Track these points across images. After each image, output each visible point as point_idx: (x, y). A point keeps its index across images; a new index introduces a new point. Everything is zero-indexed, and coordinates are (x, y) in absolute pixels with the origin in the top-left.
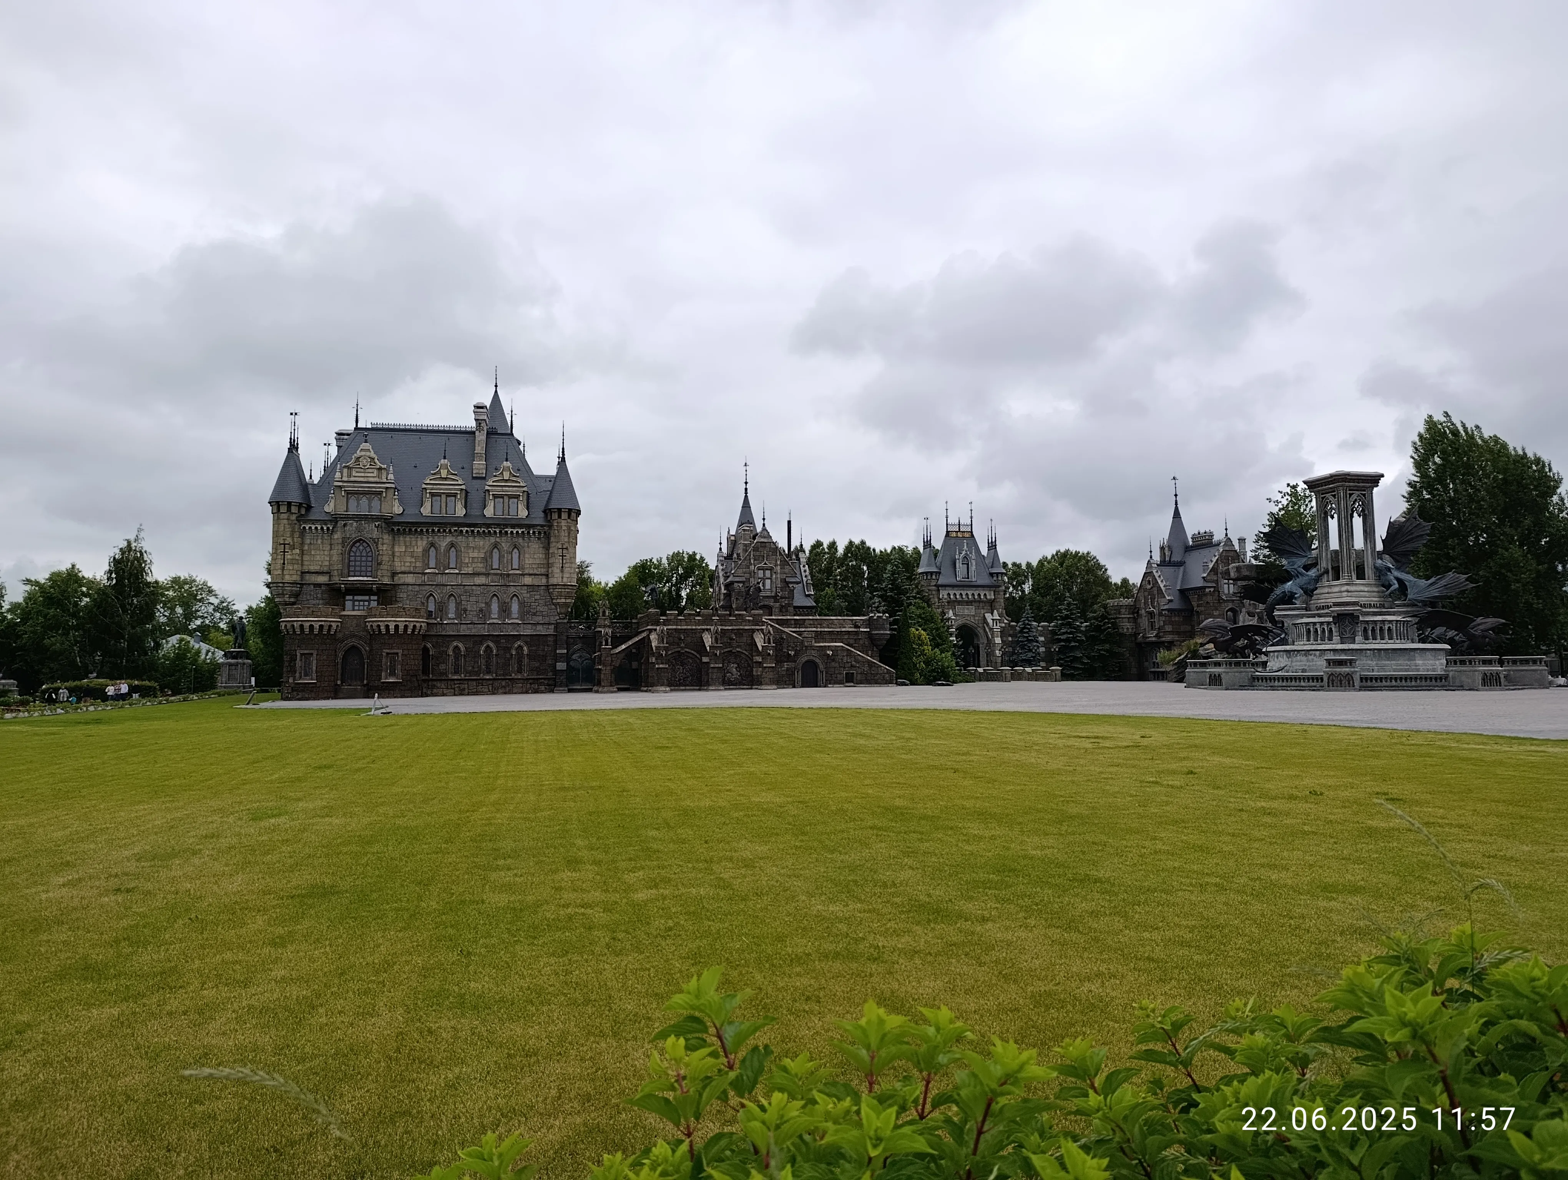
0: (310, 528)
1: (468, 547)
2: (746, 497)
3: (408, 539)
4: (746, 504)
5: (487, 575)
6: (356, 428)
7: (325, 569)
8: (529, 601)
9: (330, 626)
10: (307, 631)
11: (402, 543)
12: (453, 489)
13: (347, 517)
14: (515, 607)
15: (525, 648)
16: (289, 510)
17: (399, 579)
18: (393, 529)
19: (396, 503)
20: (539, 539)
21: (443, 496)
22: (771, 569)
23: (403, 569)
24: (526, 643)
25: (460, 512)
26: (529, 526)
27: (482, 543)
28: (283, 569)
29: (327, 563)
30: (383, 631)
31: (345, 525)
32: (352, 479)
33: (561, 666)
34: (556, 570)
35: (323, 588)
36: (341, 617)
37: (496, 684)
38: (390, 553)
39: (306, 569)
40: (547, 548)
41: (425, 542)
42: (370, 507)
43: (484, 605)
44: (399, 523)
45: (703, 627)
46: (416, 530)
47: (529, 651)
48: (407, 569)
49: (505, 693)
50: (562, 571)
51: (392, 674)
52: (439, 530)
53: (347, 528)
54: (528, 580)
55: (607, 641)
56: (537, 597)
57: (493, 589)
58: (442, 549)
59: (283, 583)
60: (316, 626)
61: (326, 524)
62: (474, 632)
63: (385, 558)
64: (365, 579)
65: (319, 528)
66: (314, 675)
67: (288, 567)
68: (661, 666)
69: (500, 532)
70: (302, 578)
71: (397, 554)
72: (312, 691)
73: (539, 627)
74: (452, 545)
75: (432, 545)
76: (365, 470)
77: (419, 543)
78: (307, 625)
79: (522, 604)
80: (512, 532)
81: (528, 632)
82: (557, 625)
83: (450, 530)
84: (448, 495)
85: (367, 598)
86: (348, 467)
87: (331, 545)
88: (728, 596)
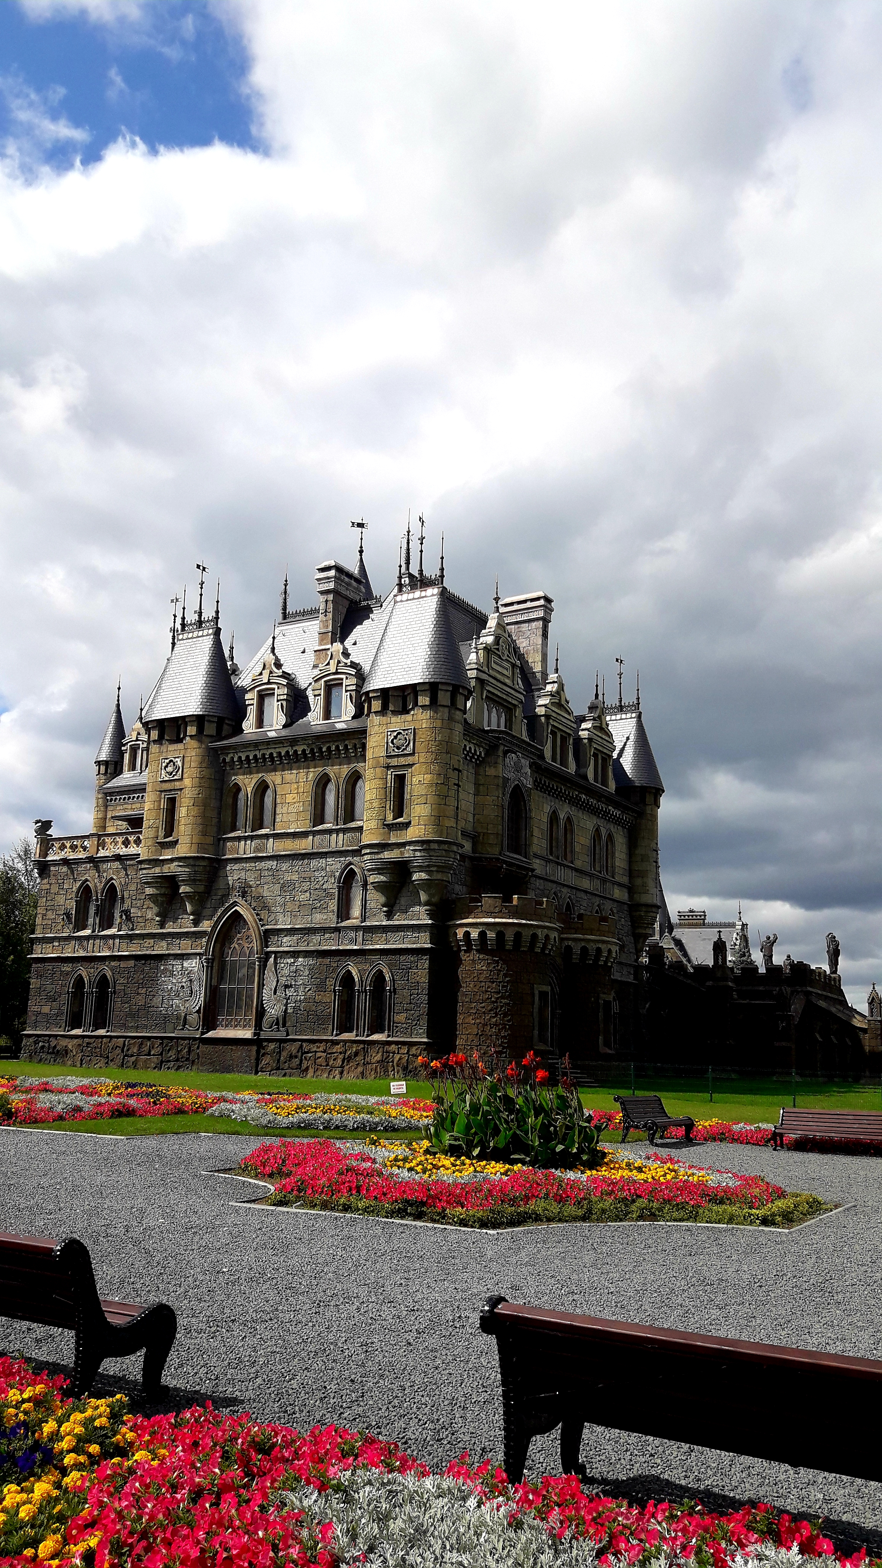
1: (579, 826)
3: (536, 796)
7: (470, 829)
12: (569, 727)
19: (524, 731)
20: (623, 829)
21: (558, 735)
25: (572, 766)
28: (457, 818)
31: (505, 753)
32: (491, 672)
35: (467, 864)
40: (629, 845)
41: (549, 808)
48: (535, 849)
53: (507, 760)
54: (617, 893)
56: (623, 921)
57: (595, 900)
58: (561, 823)
59: (458, 846)
64: (518, 857)
65: (467, 748)
67: (459, 814)
74: (566, 819)
75: (552, 813)
76: (502, 662)
77: (545, 807)
84: (562, 735)
86: (488, 650)
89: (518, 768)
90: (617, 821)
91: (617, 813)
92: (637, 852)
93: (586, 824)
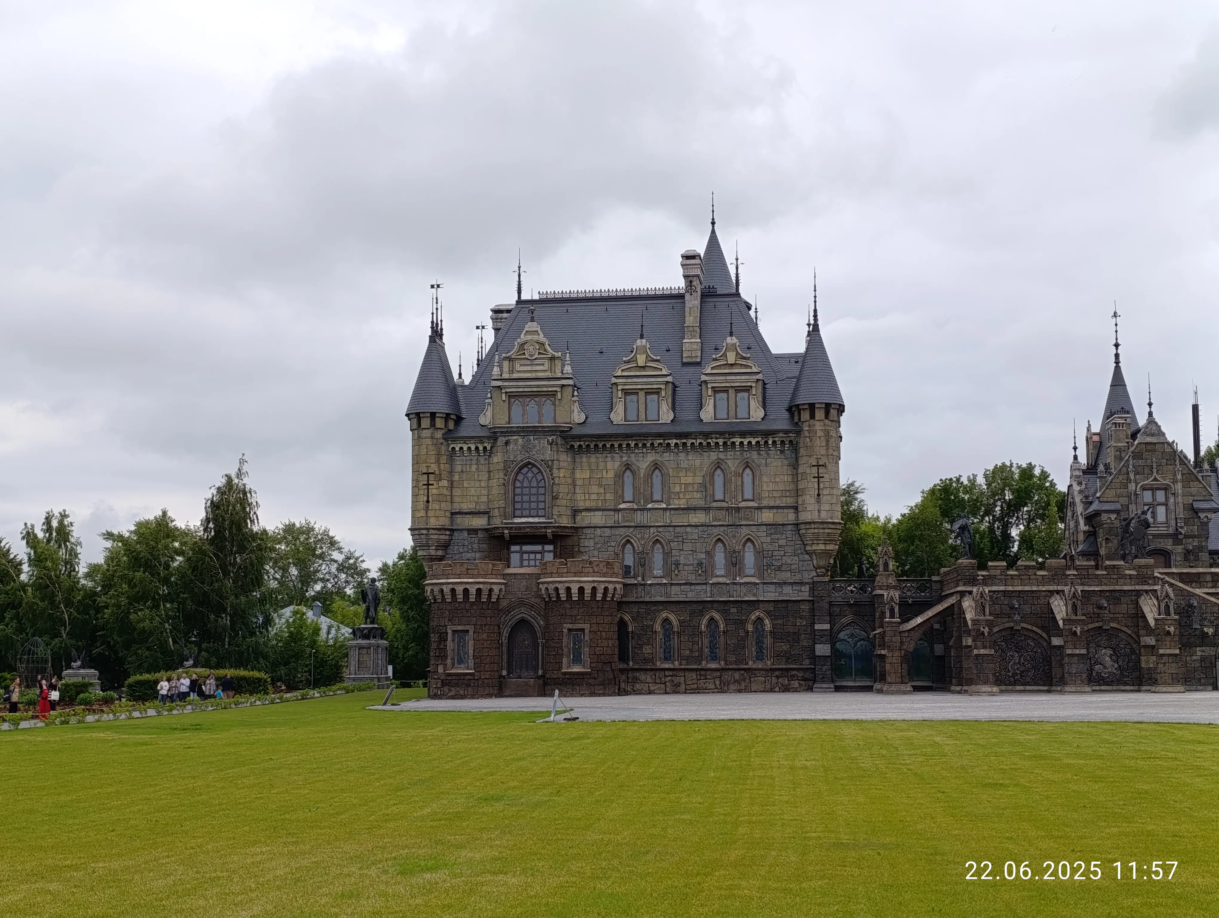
0: (461, 448)
1: (678, 468)
2: (1117, 369)
3: (593, 459)
4: (1118, 381)
5: (707, 509)
6: (519, 302)
7: (483, 508)
8: (770, 548)
9: (491, 590)
10: (460, 597)
11: (585, 466)
12: (655, 383)
13: (509, 432)
14: (749, 558)
15: (767, 622)
16: (433, 424)
17: (583, 520)
18: (572, 446)
19: (576, 408)
20: (782, 452)
21: (642, 394)
22: (1166, 489)
23: (588, 504)
24: (768, 613)
25: (666, 416)
26: (767, 434)
27: (698, 463)
28: (427, 509)
29: (484, 499)
30: (563, 597)
31: (507, 443)
32: (515, 376)
33: (823, 649)
34: (809, 499)
35: (481, 535)
36: (504, 576)
37: (726, 676)
38: (570, 481)
39: (457, 507)
40: (795, 466)
41: (617, 464)
42: (540, 414)
43: (703, 556)
44: (580, 437)
45: (1051, 588)
46: (604, 445)
47: (773, 625)
48: (593, 504)
49: (740, 691)
50: (819, 502)
51: (577, 660)
52: (636, 445)
53: (511, 447)
55: (892, 610)
56: (782, 542)
57: (716, 531)
58: (642, 472)
59: (428, 529)
60: (473, 590)
61: (482, 442)
62: (691, 596)
63: (563, 489)
64: (536, 520)
65: (473, 448)
66: (471, 663)
67: (433, 505)
68: (983, 651)
69: (725, 443)
70: (452, 522)
71: (579, 482)
72: (468, 686)
73: (787, 589)
74: (656, 466)
75: (628, 467)
76: (532, 361)
77: (610, 465)
78: (460, 589)
79: (760, 553)
80: (741, 443)
81: (771, 596)
82: (813, 586)
83: (652, 444)
84: (648, 392)
85: (538, 548)
86: (510, 359)
87: (489, 472)
88: (1092, 535)
89: (528, 449)
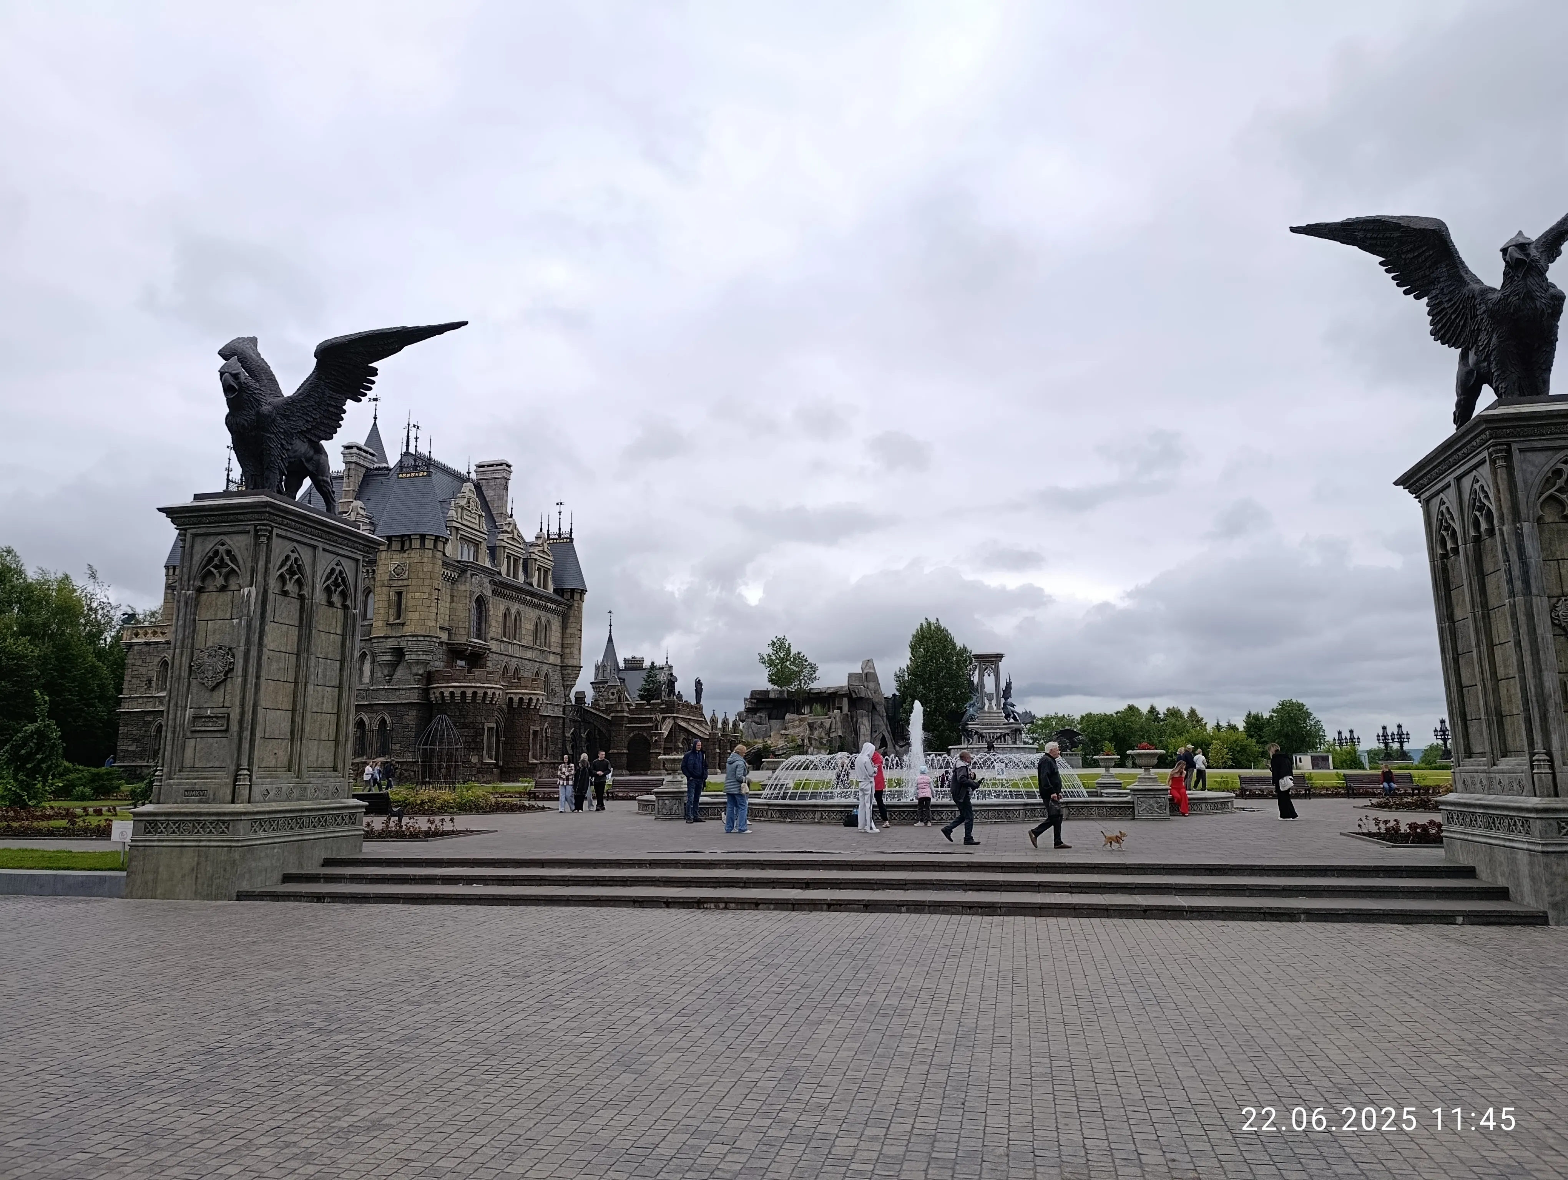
1: (526, 617)
5: (534, 649)
7: (446, 625)
8: (552, 680)
12: (519, 553)
15: (549, 731)
19: (487, 558)
20: (558, 617)
21: (512, 558)
24: (550, 725)
25: (522, 577)
27: (532, 615)
28: (436, 620)
29: (447, 618)
30: (529, 705)
31: (472, 575)
32: (464, 522)
35: (444, 647)
40: (564, 627)
41: (504, 607)
44: (496, 582)
46: (503, 591)
47: (551, 733)
48: (493, 635)
52: (515, 595)
53: (473, 580)
54: (552, 659)
56: (556, 677)
57: (536, 665)
58: (513, 616)
59: (436, 638)
61: (454, 571)
64: (480, 641)
65: (449, 574)
69: (544, 605)
73: (556, 709)
74: (517, 613)
76: (472, 514)
77: (501, 607)
79: (549, 683)
81: (551, 713)
82: (564, 708)
83: (521, 597)
84: (515, 558)
87: (452, 597)
89: (481, 585)
90: (553, 611)
91: (553, 606)
92: (568, 631)
93: (530, 616)
